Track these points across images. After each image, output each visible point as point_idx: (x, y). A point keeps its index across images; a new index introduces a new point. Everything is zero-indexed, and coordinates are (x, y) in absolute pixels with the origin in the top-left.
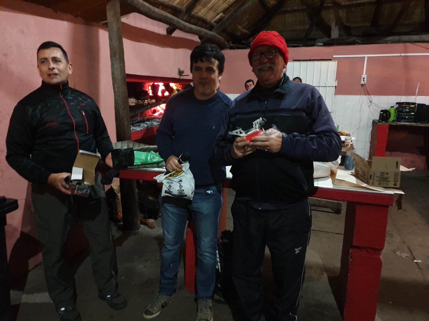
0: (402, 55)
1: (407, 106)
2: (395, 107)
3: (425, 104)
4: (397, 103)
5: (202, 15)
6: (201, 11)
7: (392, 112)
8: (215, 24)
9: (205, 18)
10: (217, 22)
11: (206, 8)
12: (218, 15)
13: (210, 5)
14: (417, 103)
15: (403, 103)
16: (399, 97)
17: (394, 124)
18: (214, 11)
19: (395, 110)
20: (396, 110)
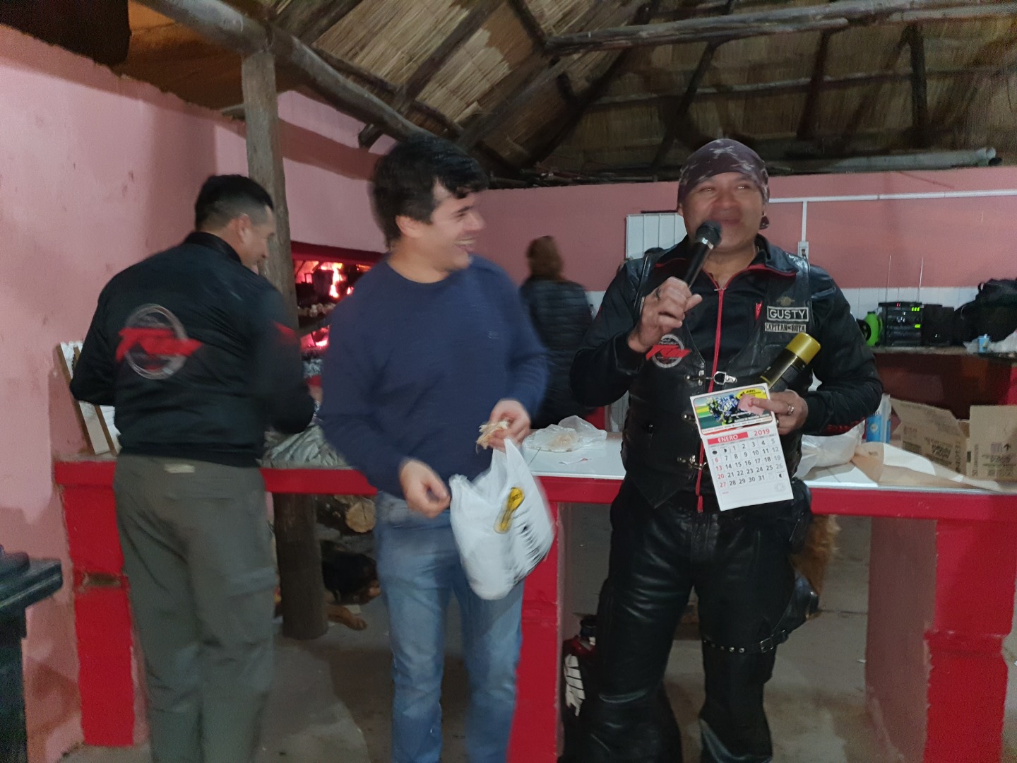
0: (882, 197)
1: (903, 309)
2: (878, 313)
3: (940, 306)
4: (880, 304)
5: (435, 106)
6: (433, 96)
7: (874, 324)
8: (461, 128)
9: (442, 111)
10: (466, 123)
11: (445, 88)
12: (468, 106)
13: (453, 83)
14: (924, 302)
15: (894, 304)
16: (883, 290)
17: (880, 350)
18: (462, 96)
19: (878, 320)
20: (881, 320)
